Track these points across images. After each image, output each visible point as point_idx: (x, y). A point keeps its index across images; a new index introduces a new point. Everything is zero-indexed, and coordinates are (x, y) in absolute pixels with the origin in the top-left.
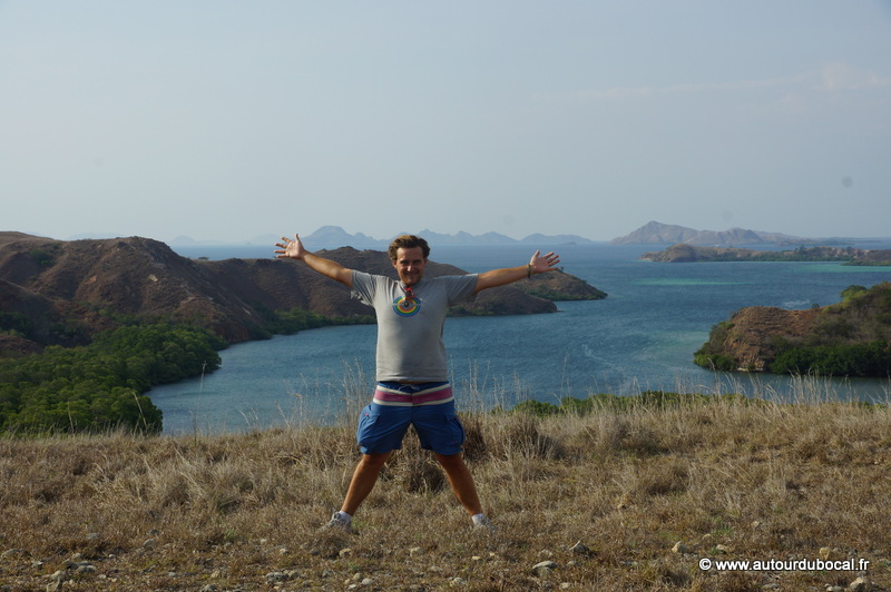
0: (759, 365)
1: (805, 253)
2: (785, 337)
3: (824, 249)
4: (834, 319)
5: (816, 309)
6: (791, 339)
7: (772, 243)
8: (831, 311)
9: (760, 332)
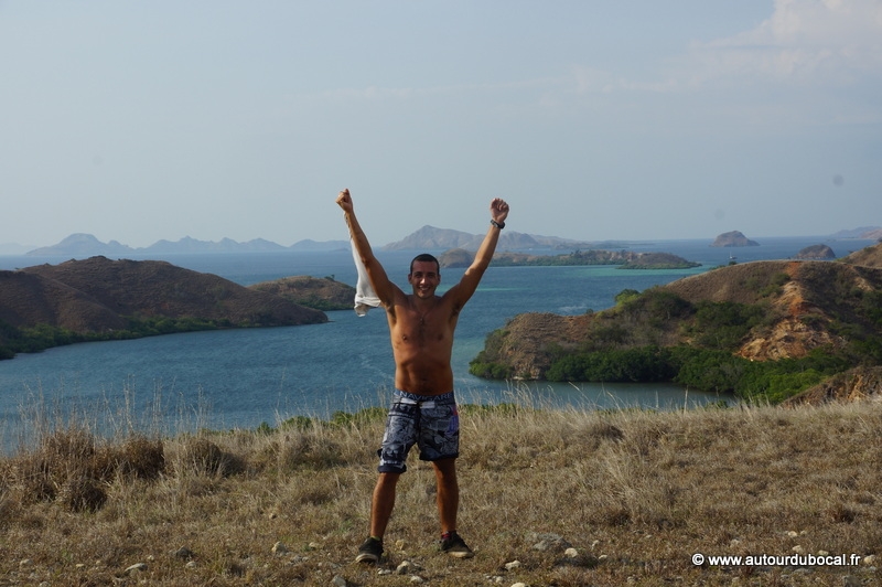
0: (535, 373)
1: (581, 257)
2: (560, 344)
3: (599, 252)
4: (608, 324)
5: (590, 314)
6: (565, 345)
7: (549, 246)
8: (605, 316)
9: (535, 339)
